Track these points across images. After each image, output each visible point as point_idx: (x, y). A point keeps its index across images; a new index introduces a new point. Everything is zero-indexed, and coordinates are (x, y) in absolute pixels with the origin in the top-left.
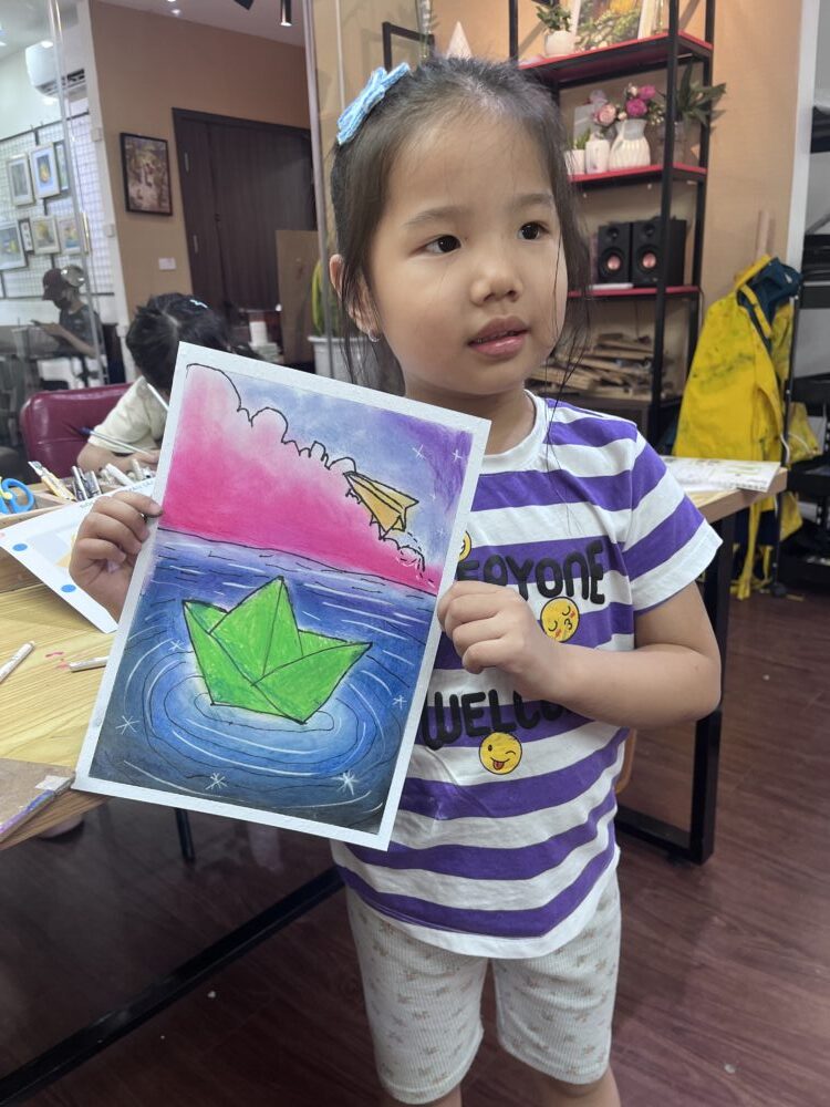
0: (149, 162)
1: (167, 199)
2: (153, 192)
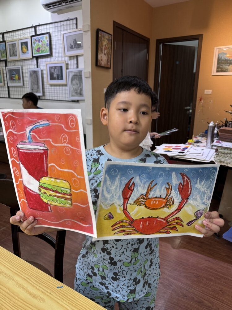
0: (106, 44)
1: (110, 61)
2: (106, 58)
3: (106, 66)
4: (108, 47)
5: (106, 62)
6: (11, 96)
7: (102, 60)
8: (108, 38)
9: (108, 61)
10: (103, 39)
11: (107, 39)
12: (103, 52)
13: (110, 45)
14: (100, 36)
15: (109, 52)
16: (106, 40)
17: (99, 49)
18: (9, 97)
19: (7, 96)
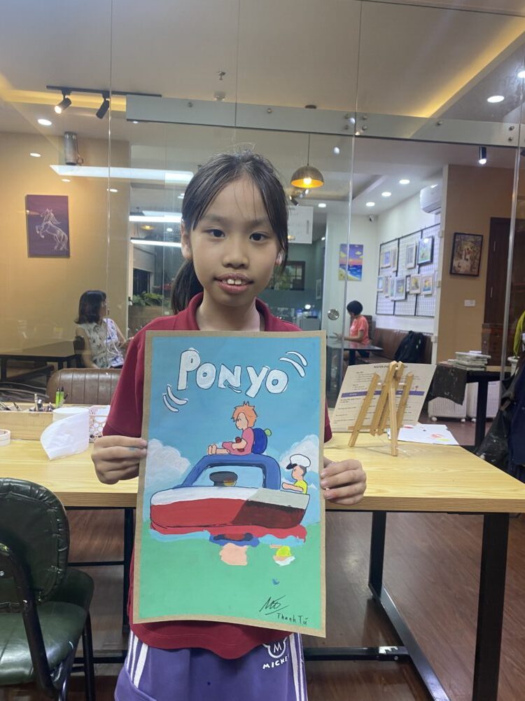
0: (469, 247)
1: (477, 267)
2: (468, 263)
3: (469, 272)
4: (474, 251)
5: (468, 269)
6: (396, 313)
7: (459, 267)
8: (473, 240)
9: (472, 267)
10: (463, 242)
11: (472, 242)
12: (463, 257)
13: (479, 248)
14: (457, 240)
15: (475, 258)
16: (470, 243)
17: (456, 254)
19: (392, 313)
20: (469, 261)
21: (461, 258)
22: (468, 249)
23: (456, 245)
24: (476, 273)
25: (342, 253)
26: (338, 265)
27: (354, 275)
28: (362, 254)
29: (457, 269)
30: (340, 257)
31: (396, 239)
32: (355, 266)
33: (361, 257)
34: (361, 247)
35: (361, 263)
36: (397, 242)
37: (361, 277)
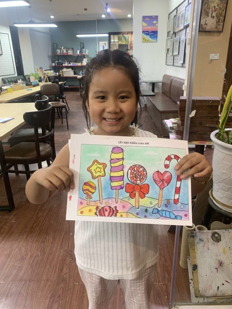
1: (222, 23)
2: (214, 21)
3: (215, 30)
4: (220, 8)
5: (214, 26)
7: (206, 24)
9: (217, 24)
12: (210, 15)
15: (221, 14)
16: (217, 1)
17: (204, 12)
18: (173, 65)
19: (172, 64)
20: (215, 17)
21: (208, 16)
22: (215, 7)
23: (204, 4)
24: (221, 30)
25: (143, 22)
26: (142, 32)
27: (152, 38)
28: (157, 23)
29: (204, 26)
30: (143, 26)
31: (175, 9)
32: (152, 32)
33: (157, 25)
34: (156, 18)
35: (157, 29)
36: (176, 10)
37: (157, 40)
